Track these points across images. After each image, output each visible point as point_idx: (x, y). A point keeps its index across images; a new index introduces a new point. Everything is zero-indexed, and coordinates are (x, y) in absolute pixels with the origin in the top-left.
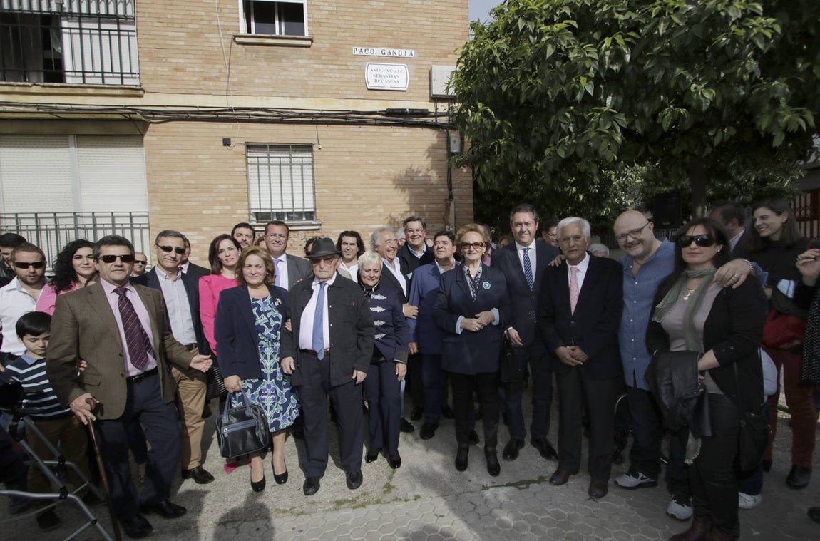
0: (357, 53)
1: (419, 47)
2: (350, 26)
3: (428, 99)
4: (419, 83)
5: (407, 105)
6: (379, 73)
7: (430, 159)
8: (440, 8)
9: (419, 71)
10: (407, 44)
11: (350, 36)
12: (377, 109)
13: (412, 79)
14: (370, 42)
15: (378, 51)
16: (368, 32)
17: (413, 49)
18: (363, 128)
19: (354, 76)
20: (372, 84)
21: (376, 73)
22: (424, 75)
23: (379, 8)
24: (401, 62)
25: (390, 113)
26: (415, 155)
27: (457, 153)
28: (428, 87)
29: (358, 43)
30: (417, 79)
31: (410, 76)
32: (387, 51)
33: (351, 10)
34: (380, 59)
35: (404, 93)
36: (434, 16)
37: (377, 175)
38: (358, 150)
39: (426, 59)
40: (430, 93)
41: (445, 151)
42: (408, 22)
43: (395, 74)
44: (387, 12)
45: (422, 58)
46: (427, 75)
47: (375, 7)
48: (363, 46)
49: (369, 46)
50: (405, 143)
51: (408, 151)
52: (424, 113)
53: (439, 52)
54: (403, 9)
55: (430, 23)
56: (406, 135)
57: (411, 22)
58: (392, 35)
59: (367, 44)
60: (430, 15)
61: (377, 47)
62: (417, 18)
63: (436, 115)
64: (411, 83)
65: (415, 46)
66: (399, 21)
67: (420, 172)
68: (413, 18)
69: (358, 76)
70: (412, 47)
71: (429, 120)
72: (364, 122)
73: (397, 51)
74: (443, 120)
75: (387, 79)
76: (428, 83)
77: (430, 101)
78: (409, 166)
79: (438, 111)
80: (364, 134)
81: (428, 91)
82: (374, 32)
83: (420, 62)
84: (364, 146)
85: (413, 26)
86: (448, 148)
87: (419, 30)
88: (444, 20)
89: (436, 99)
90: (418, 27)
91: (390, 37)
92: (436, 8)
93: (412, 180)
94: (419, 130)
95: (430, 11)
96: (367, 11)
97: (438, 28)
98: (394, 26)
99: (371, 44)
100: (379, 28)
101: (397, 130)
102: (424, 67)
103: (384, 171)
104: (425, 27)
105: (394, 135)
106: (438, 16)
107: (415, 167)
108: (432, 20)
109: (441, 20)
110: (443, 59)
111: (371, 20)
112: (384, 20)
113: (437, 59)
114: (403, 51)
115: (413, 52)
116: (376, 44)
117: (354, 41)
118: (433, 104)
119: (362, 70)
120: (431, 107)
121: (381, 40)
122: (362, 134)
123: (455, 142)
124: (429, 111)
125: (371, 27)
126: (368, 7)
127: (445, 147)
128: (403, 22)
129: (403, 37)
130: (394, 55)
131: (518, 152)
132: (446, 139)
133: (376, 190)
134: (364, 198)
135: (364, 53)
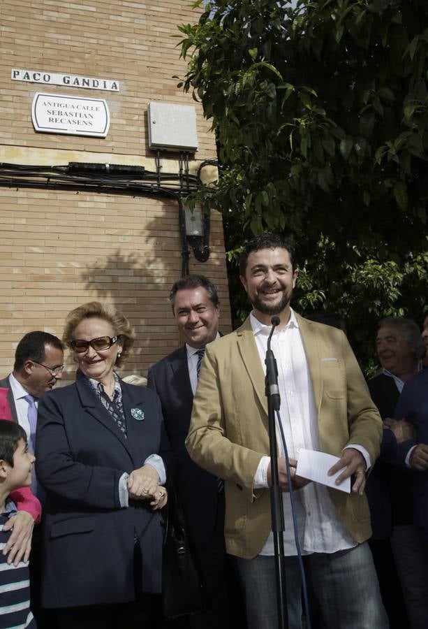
0: (20, 77)
1: (127, 77)
2: (9, 40)
3: (144, 152)
4: (127, 128)
5: (107, 160)
6: (57, 109)
7: (153, 240)
8: (161, 30)
9: (128, 111)
10: (108, 73)
11: (8, 54)
12: (52, 163)
13: (115, 121)
14: (44, 64)
15: (57, 79)
16: (41, 51)
17: (117, 79)
18: (22, 192)
19: (12, 111)
20: (43, 123)
21: (52, 108)
22: (136, 117)
23: (61, 20)
24: (98, 96)
25: (75, 169)
26: (121, 239)
27: (198, 237)
28: (143, 135)
29: (22, 65)
30: (125, 122)
31: (112, 117)
32: (72, 79)
33: (13, 19)
34: (58, 89)
35: (102, 141)
36: (151, 38)
37: (47, 271)
38: (12, 227)
39: (139, 94)
40: (147, 144)
41: (176, 235)
42: (110, 43)
43: (87, 112)
44: (73, 27)
45: (132, 94)
46: (142, 118)
47: (54, 19)
48: (30, 69)
49: (42, 70)
50: (103, 219)
51: (107, 232)
52: (138, 172)
53: (161, 87)
54: (102, 26)
55: (146, 48)
56: (104, 206)
57: (115, 44)
58: (82, 58)
59: (38, 67)
60: (145, 38)
61: (56, 72)
62: (124, 40)
63: (159, 176)
64: (115, 127)
65: (121, 77)
66: (95, 41)
67: (135, 262)
68: (118, 39)
69: (19, 111)
70: (116, 76)
71: (148, 183)
72: (26, 181)
73: (91, 80)
74: (174, 184)
75: (71, 119)
76: (143, 129)
77: (147, 156)
78: (113, 252)
79: (164, 170)
80: (25, 202)
81: (143, 141)
82: (50, 52)
83: (128, 99)
84: (24, 221)
85: (119, 49)
86: (182, 229)
87: (126, 56)
88: (168, 46)
89: (158, 152)
90: (128, 51)
91: (79, 61)
92: (155, 29)
93: (114, 282)
94: (127, 199)
95: (145, 32)
96: (41, 23)
97: (159, 55)
98: (86, 46)
99: (45, 67)
100: (59, 47)
101: (88, 198)
102: (136, 106)
103: (60, 265)
104: (138, 52)
105: (81, 204)
106: (159, 40)
107: (125, 253)
108: (150, 44)
109: (162, 45)
110: (167, 97)
111: (47, 35)
112: (69, 38)
113: (160, 97)
114: (101, 82)
115: (118, 84)
116: (55, 69)
117: (15, 62)
118: (152, 161)
119: (26, 105)
120: (150, 165)
121: (61, 64)
122: (20, 201)
123: (193, 219)
124: (146, 169)
125: (47, 45)
126: (41, 17)
127: (176, 228)
128: (101, 42)
129: (100, 63)
130: (86, 86)
131: (338, 142)
132: (177, 215)
133: (42, 300)
134: (15, 315)
135: (32, 79)
